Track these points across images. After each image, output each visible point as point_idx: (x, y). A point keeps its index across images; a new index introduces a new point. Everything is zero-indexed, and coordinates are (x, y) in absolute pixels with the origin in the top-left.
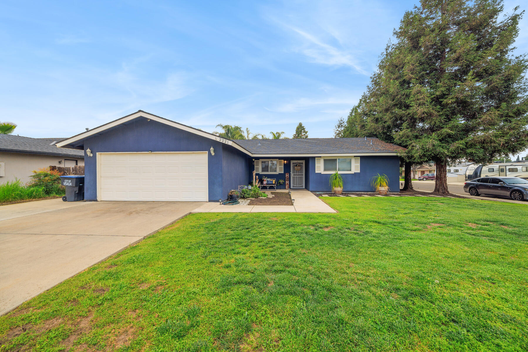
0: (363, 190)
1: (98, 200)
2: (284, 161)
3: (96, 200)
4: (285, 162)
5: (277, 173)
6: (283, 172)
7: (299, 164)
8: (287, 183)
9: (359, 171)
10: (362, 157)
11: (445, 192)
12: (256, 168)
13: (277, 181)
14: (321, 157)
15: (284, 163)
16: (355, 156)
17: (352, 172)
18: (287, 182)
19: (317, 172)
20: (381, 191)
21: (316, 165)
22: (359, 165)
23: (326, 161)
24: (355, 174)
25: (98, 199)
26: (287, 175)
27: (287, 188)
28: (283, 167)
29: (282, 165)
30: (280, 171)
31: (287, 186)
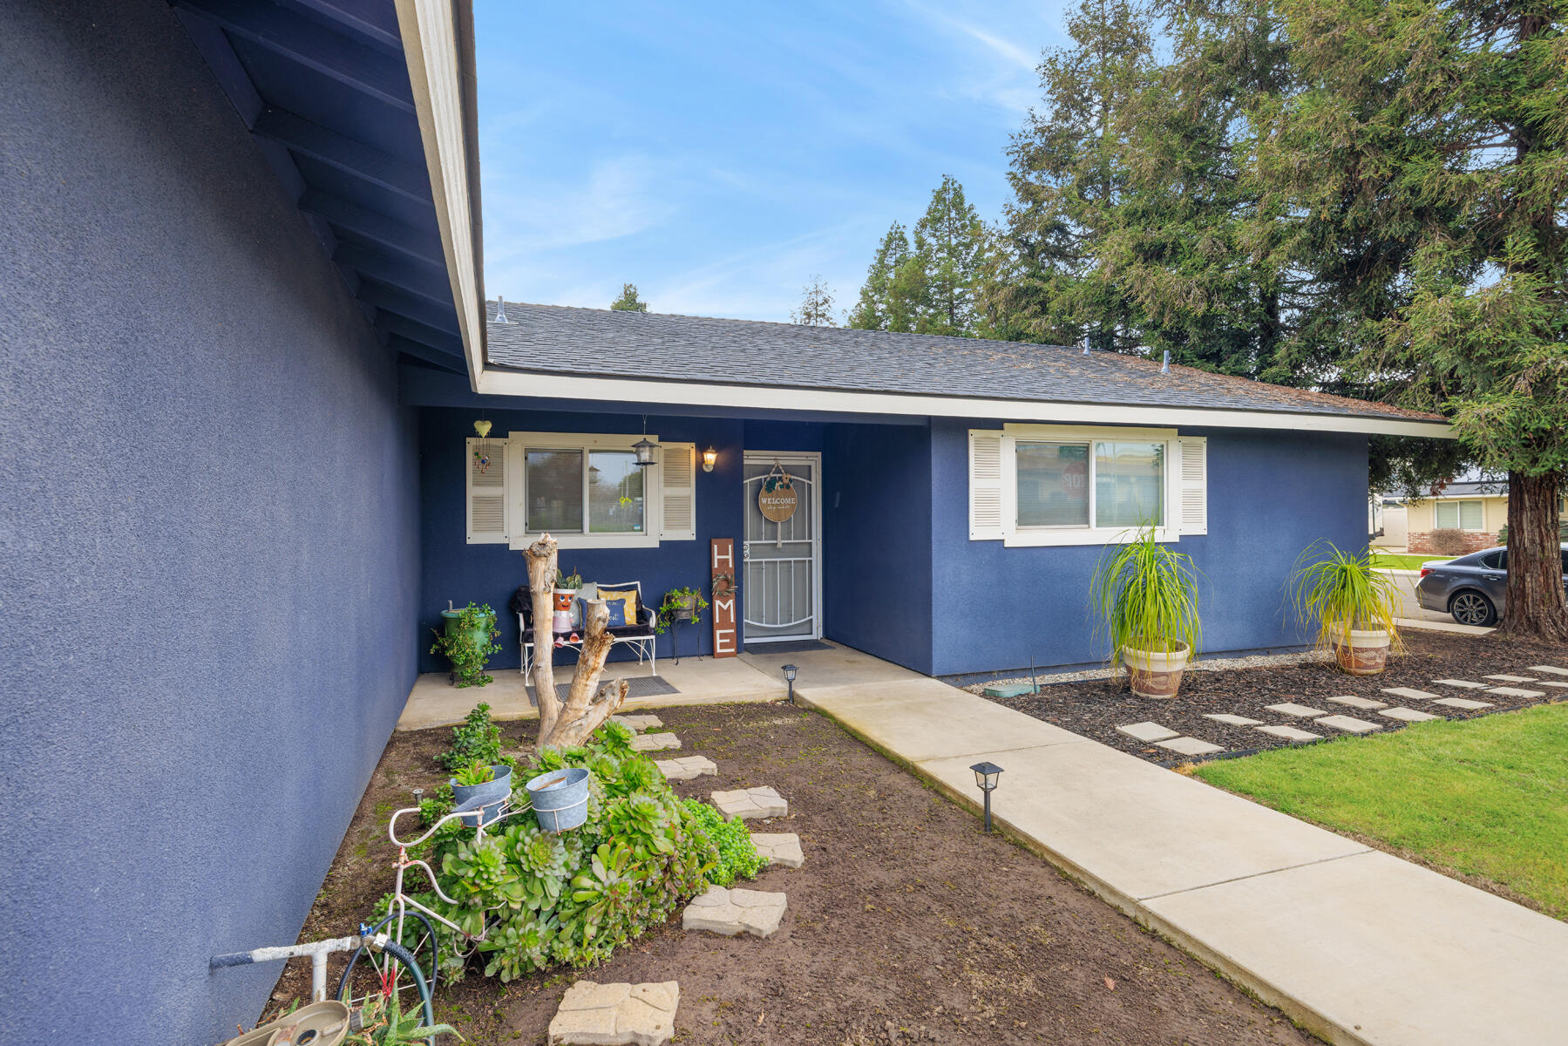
0: (1220, 646)
2: (702, 449)
4: (711, 457)
5: (648, 540)
6: (688, 534)
7: (786, 477)
8: (725, 613)
9: (1201, 528)
10: (1218, 438)
12: (477, 499)
13: (653, 601)
15: (700, 463)
16: (1182, 430)
17: (1169, 533)
18: (723, 605)
20: (1362, 650)
21: (975, 484)
22: (1201, 484)
24: (1186, 544)
26: (721, 556)
27: (723, 646)
28: (689, 491)
29: (687, 484)
30: (668, 526)
31: (723, 635)
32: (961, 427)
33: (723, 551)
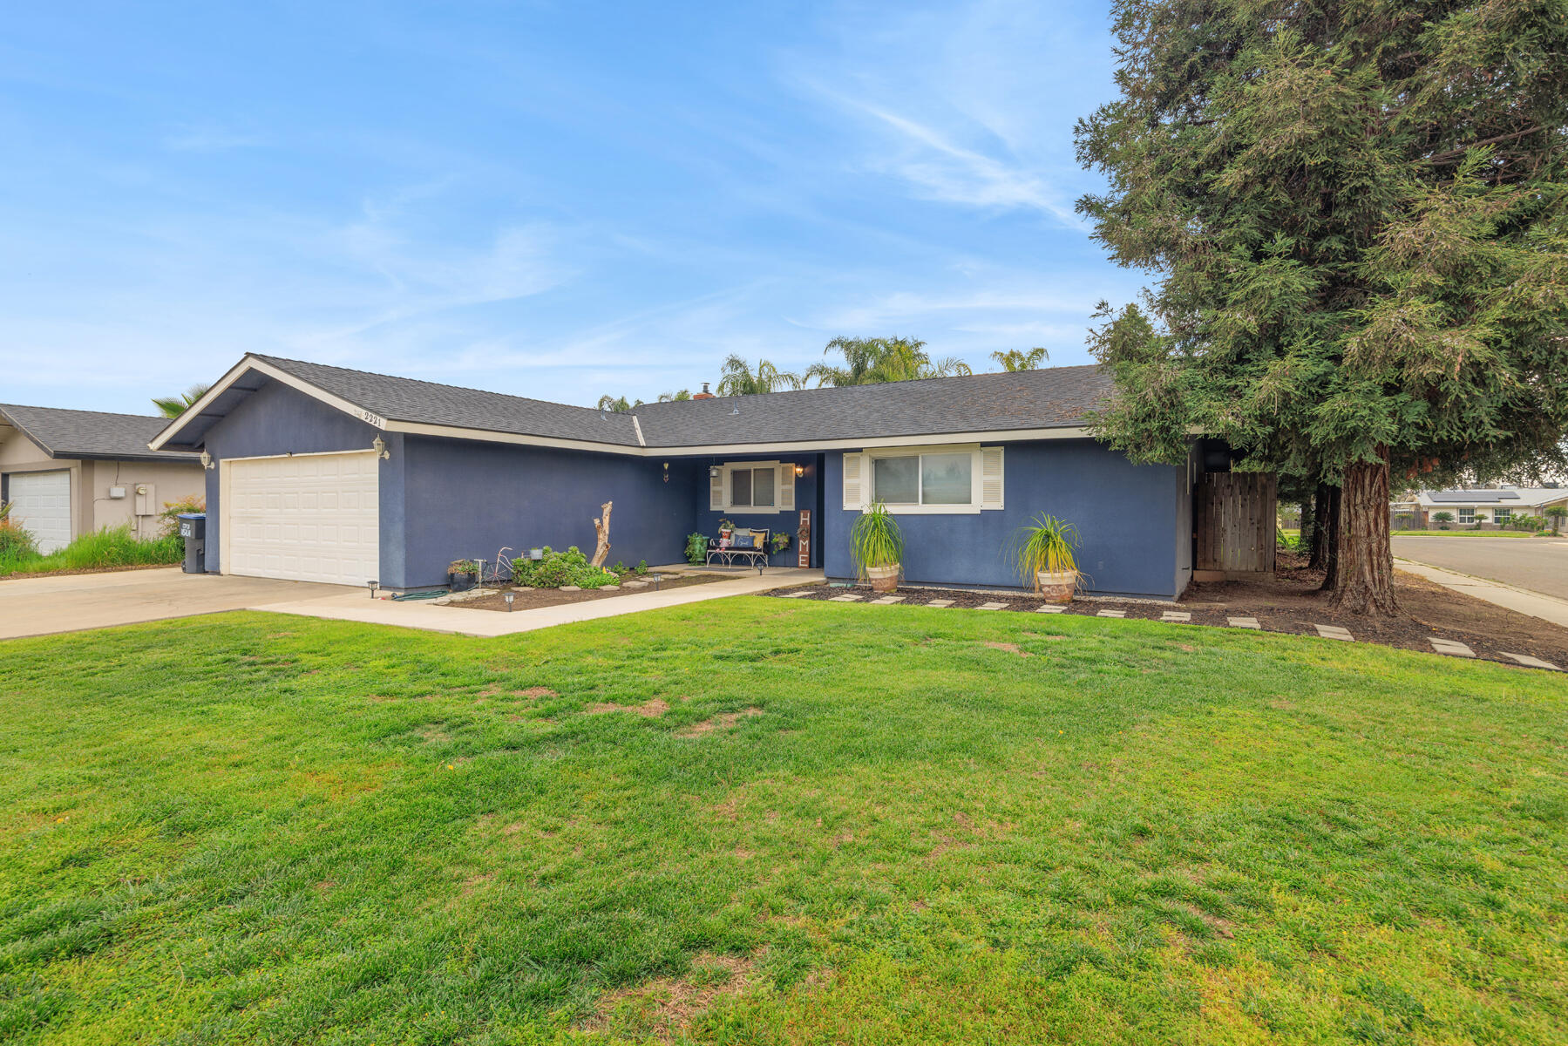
1: (222, 572)
2: (797, 465)
3: (218, 573)
4: (800, 469)
5: (775, 510)
6: (792, 508)
8: (804, 547)
9: (999, 505)
10: (1011, 447)
11: (1364, 608)
12: (715, 491)
14: (860, 450)
15: (796, 473)
16: (984, 445)
17: (974, 508)
18: (804, 543)
19: (847, 506)
21: (846, 481)
22: (1000, 478)
23: (880, 465)
24: (986, 515)
25: (223, 569)
26: (804, 519)
27: (802, 563)
28: (792, 487)
29: (791, 483)
30: (783, 504)
31: (803, 558)
32: (838, 454)
33: (805, 516)
